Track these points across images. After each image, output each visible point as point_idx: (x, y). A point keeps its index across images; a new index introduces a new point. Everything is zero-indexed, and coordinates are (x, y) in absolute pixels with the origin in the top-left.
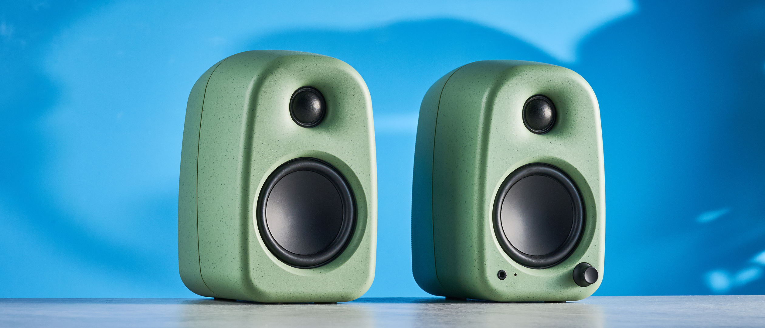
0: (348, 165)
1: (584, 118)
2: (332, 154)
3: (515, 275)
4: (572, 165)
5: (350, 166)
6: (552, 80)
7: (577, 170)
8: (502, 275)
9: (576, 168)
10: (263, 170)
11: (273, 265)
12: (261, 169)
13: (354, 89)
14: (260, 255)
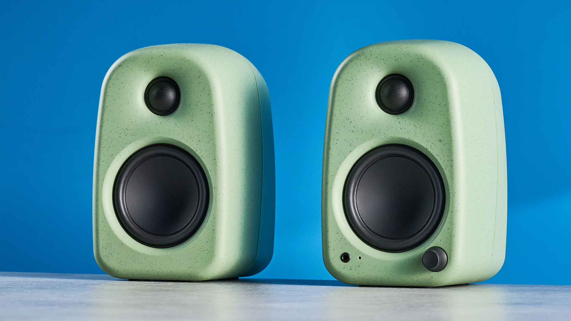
0: (194, 150)
1: (435, 96)
2: (178, 140)
3: (360, 258)
4: (422, 146)
5: (195, 151)
6: (399, 59)
7: (427, 150)
8: (345, 258)
9: (426, 148)
10: (111, 156)
11: (121, 244)
12: (110, 155)
13: (199, 77)
14: (109, 235)
